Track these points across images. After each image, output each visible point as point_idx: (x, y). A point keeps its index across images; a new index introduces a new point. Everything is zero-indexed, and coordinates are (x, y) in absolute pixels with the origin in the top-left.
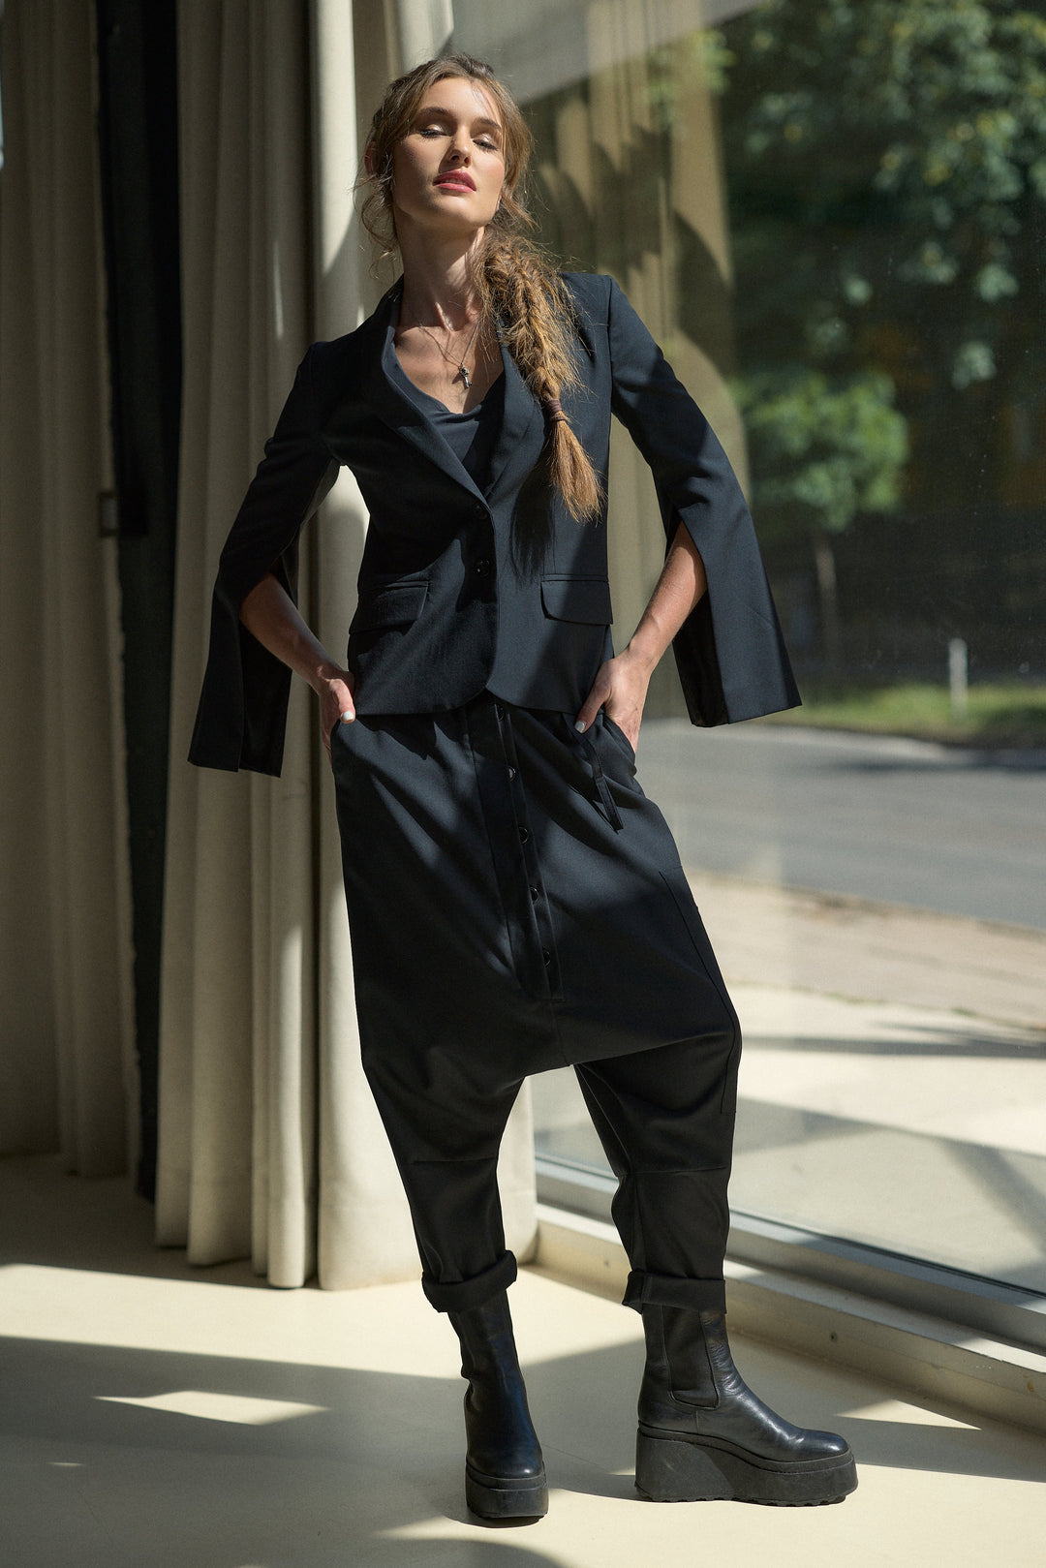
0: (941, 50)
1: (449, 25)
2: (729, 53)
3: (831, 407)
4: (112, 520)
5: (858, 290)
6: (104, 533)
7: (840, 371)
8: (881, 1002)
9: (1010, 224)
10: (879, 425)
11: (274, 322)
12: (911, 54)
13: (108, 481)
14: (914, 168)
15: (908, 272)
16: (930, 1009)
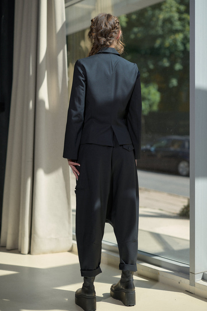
0: (169, 21)
2: (127, 19)
3: (145, 90)
5: (151, 66)
7: (147, 83)
9: (181, 55)
10: (155, 94)
12: (162, 21)
14: (162, 44)
15: (160, 63)
16: (154, 209)
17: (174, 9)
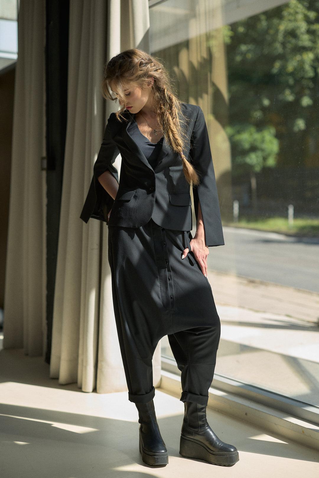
0: (292, 34)
1: (148, 26)
2: (231, 32)
3: (257, 136)
4: (45, 166)
5: (266, 102)
6: (42, 169)
7: (260, 126)
8: (265, 312)
9: (311, 85)
10: (271, 142)
11: (94, 110)
12: (284, 34)
13: (44, 154)
14: (283, 68)
15: (281, 97)
16: (279, 314)
17: (300, 17)
